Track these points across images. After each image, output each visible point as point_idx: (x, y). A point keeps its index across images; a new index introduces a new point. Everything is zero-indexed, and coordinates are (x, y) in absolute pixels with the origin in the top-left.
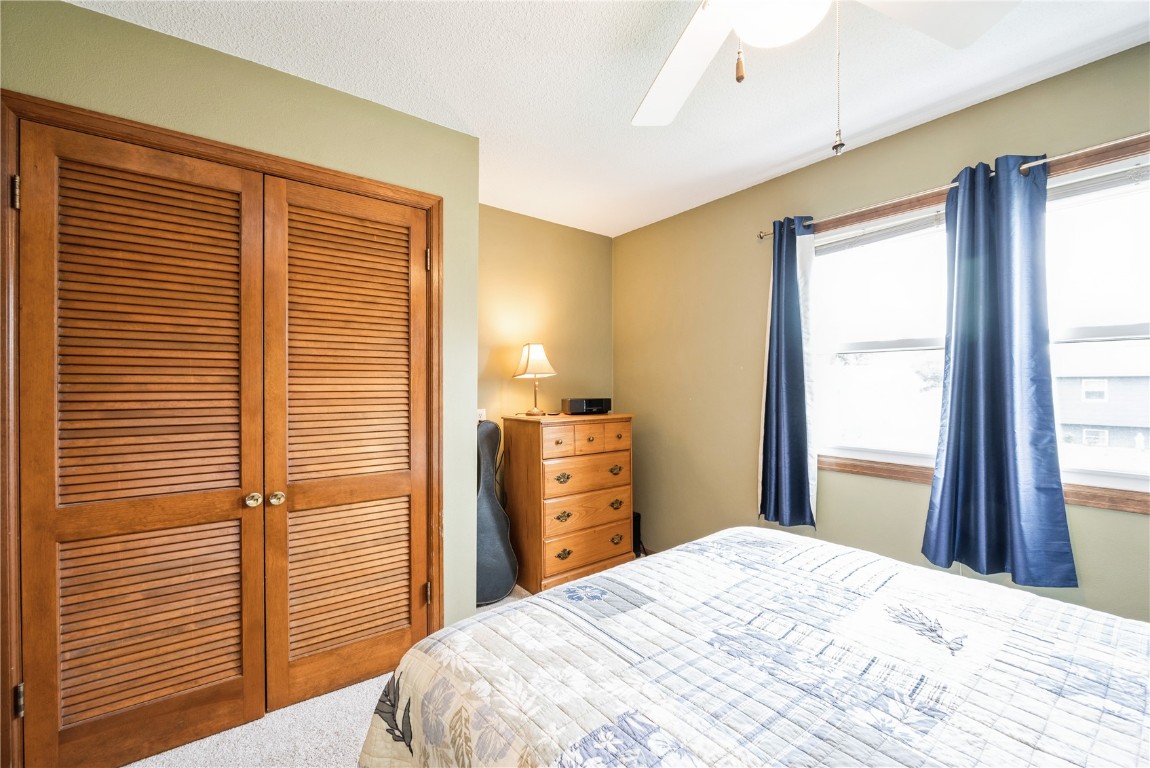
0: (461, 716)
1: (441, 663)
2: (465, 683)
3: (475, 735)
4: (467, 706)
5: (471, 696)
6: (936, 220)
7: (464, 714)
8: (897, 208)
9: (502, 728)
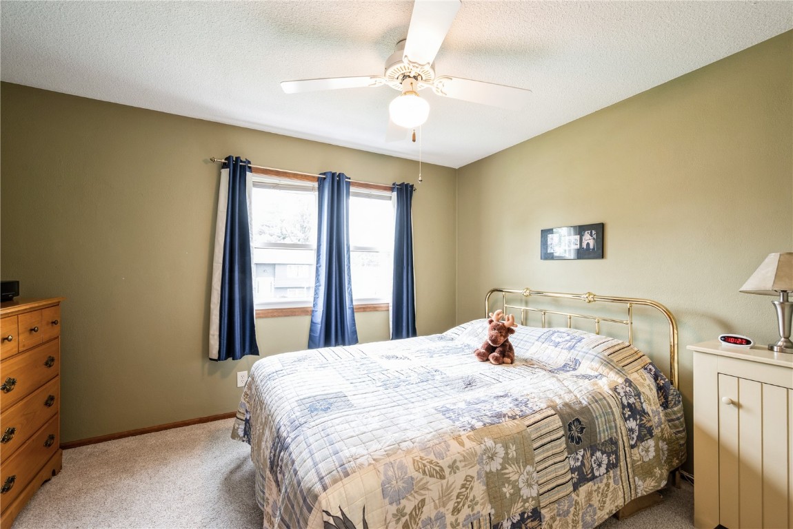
0: (417, 461)
1: (370, 464)
2: (398, 453)
3: (432, 457)
4: (414, 455)
5: (409, 451)
6: (312, 189)
7: (418, 458)
8: (295, 176)
9: (436, 441)
